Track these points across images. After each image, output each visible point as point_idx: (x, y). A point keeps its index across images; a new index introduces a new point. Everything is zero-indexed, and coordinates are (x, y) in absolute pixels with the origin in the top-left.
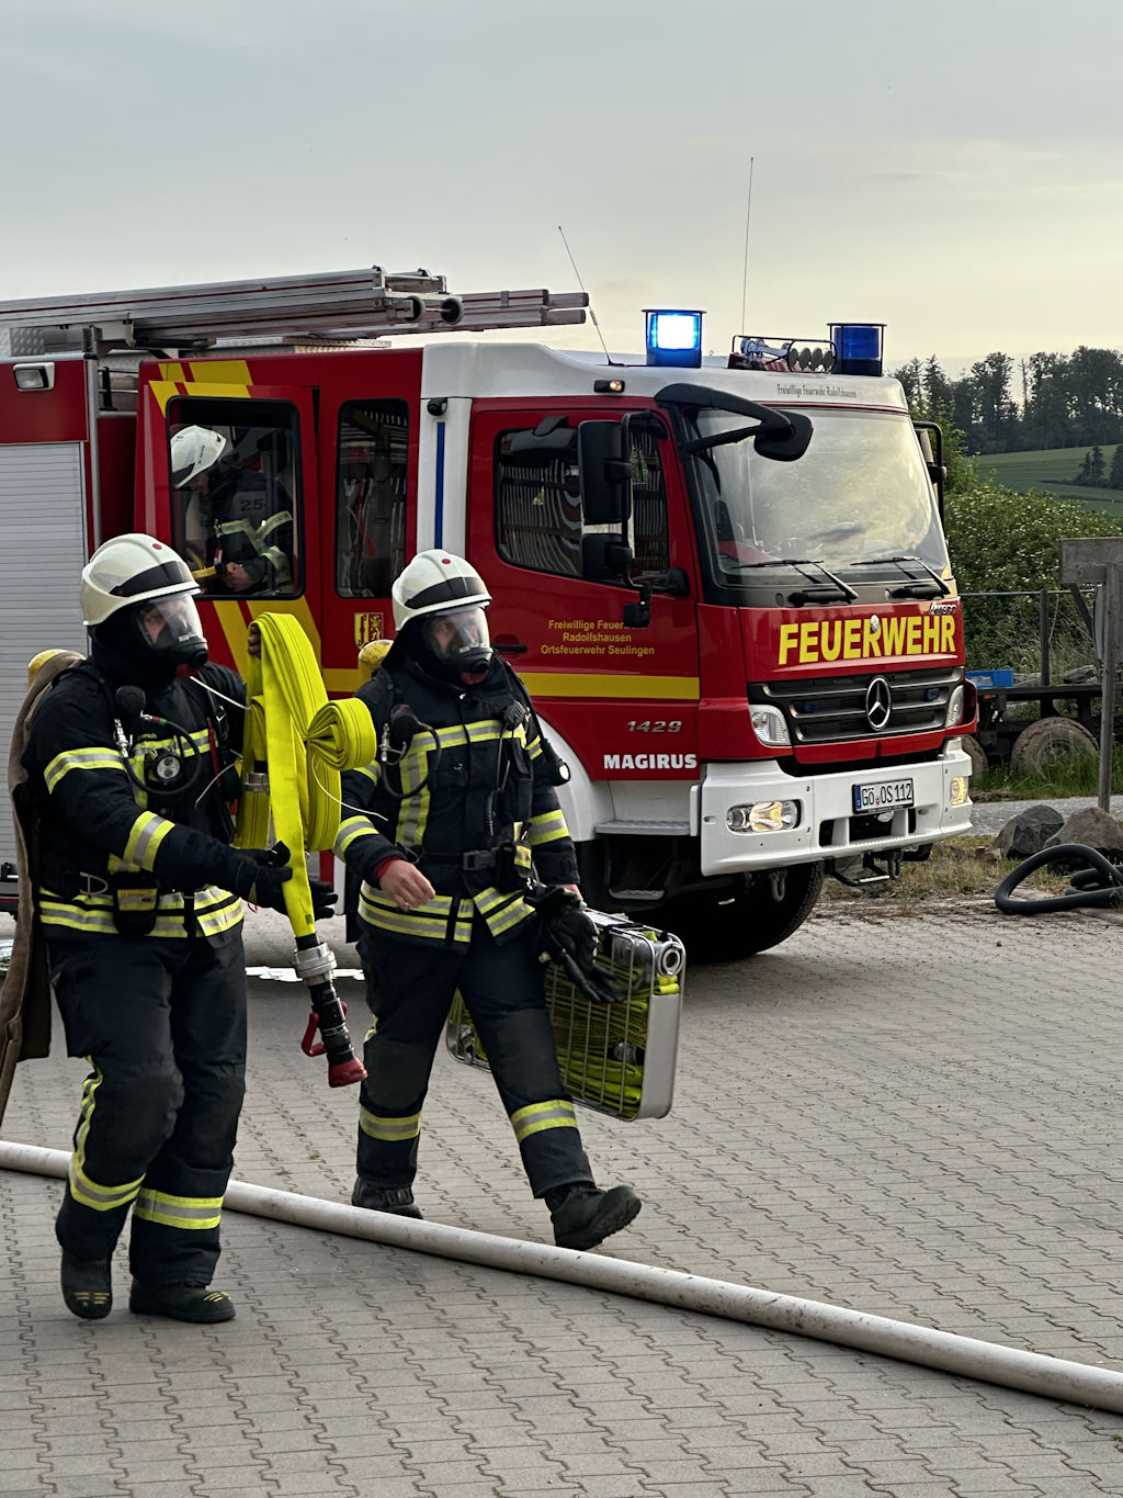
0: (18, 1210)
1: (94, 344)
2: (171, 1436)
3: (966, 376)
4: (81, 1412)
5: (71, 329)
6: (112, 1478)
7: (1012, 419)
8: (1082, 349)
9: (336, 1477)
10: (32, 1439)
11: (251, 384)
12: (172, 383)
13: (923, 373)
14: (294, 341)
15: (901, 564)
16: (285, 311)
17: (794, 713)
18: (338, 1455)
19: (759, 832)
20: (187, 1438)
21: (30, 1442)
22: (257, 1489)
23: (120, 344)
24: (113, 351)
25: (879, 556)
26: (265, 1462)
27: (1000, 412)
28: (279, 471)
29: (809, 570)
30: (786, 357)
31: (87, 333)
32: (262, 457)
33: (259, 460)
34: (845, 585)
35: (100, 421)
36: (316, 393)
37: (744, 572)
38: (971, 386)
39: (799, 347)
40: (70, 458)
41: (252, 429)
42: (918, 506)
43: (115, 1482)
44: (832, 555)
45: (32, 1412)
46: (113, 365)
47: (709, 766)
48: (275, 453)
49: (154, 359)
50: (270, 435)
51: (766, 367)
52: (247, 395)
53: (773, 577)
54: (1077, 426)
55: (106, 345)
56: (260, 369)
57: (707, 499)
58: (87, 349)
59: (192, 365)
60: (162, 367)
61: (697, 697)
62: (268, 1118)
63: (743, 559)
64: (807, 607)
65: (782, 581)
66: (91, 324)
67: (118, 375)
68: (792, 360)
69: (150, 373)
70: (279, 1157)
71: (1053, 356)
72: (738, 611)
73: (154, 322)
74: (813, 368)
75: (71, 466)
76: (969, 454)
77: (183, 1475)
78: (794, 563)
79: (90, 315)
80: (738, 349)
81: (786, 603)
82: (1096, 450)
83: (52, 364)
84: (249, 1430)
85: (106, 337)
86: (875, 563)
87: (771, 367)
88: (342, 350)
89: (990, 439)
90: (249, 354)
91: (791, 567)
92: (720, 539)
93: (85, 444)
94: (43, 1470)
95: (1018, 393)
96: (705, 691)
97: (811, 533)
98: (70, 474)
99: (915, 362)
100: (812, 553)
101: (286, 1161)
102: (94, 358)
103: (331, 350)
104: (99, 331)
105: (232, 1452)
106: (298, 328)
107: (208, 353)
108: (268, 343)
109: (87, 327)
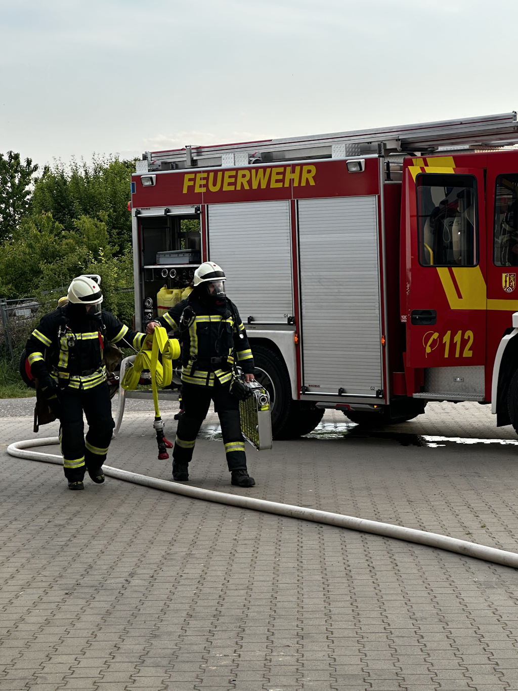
0: (348, 546)
1: (383, 151)
2: (421, 653)
4: (380, 640)
5: (372, 144)
6: (395, 671)
9: (499, 678)
10: (358, 651)
11: (455, 167)
12: (419, 167)
14: (475, 147)
16: (470, 133)
18: (499, 667)
20: (429, 655)
21: (357, 653)
22: (462, 681)
23: (394, 150)
24: (391, 154)
26: (465, 668)
28: (467, 208)
31: (379, 145)
32: (459, 201)
33: (458, 203)
35: (385, 186)
36: (485, 171)
40: (372, 203)
41: (455, 188)
43: (396, 673)
45: (358, 639)
46: (391, 160)
48: (465, 199)
49: (409, 157)
50: (463, 191)
52: (453, 172)
55: (388, 151)
56: (459, 160)
58: (380, 153)
59: (428, 159)
60: (414, 160)
62: (461, 508)
66: (382, 142)
67: (393, 164)
69: (409, 163)
70: (467, 526)
73: (410, 140)
75: (372, 206)
77: (427, 672)
79: (381, 137)
83: (364, 160)
84: (457, 653)
85: (388, 147)
88: (497, 151)
90: (453, 154)
93: (378, 196)
94: (364, 666)
98: (371, 210)
101: (470, 528)
102: (383, 157)
103: (492, 151)
104: (385, 145)
105: (449, 663)
106: (476, 141)
107: (434, 154)
108: (462, 148)
109: (379, 143)
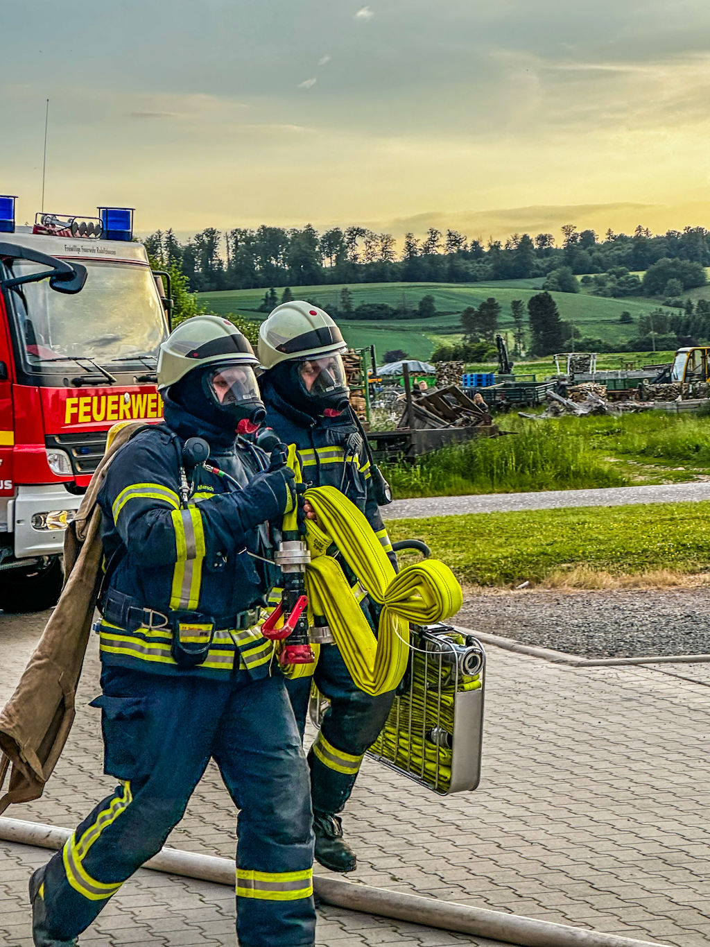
3: (191, 243)
7: (220, 270)
8: (263, 227)
13: (164, 240)
15: (143, 360)
17: (75, 455)
19: (52, 530)
25: (130, 356)
27: (213, 266)
29: (86, 364)
30: (71, 228)
34: (108, 373)
37: (43, 364)
38: (194, 249)
39: (79, 222)
42: (155, 325)
44: (101, 355)
47: (20, 488)
51: (57, 233)
53: (62, 368)
54: (260, 275)
57: (19, 317)
61: (12, 444)
63: (42, 356)
64: (83, 387)
65: (67, 371)
68: (74, 230)
71: (245, 231)
72: (39, 389)
74: (88, 235)
76: (191, 291)
78: (75, 359)
80: (39, 222)
81: (71, 385)
82: (272, 290)
86: (127, 360)
87: (61, 234)
89: (207, 282)
91: (74, 361)
92: (28, 343)
95: (224, 254)
96: (17, 440)
97: (87, 341)
99: (159, 232)
100: (88, 352)
